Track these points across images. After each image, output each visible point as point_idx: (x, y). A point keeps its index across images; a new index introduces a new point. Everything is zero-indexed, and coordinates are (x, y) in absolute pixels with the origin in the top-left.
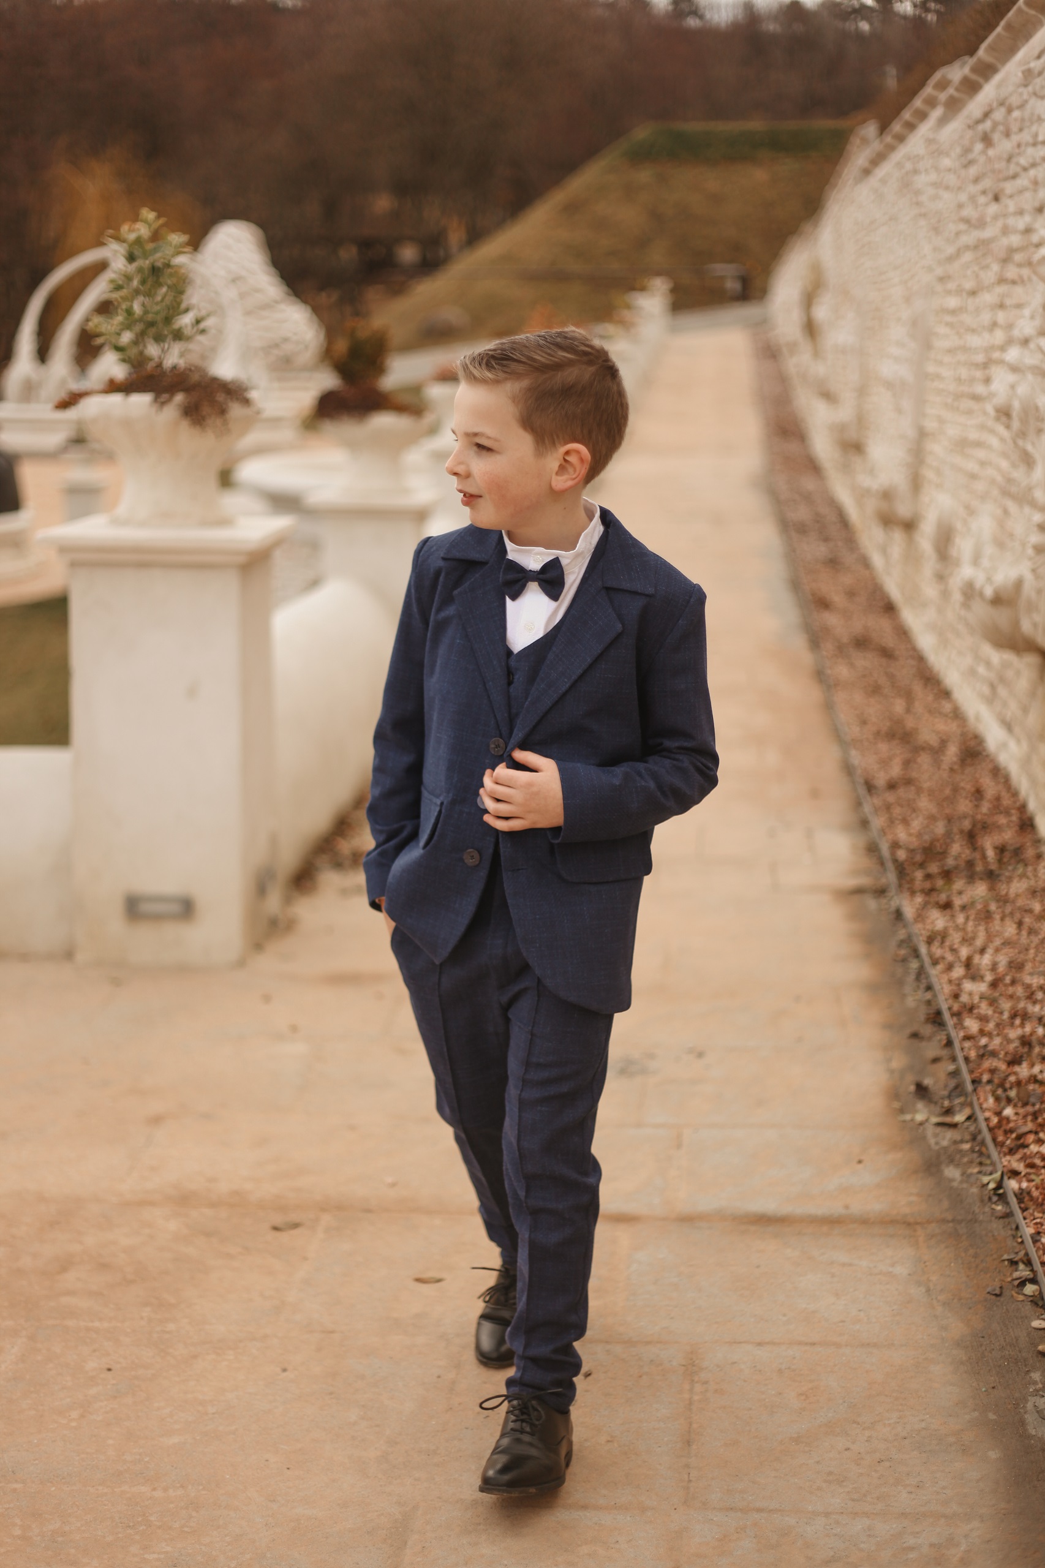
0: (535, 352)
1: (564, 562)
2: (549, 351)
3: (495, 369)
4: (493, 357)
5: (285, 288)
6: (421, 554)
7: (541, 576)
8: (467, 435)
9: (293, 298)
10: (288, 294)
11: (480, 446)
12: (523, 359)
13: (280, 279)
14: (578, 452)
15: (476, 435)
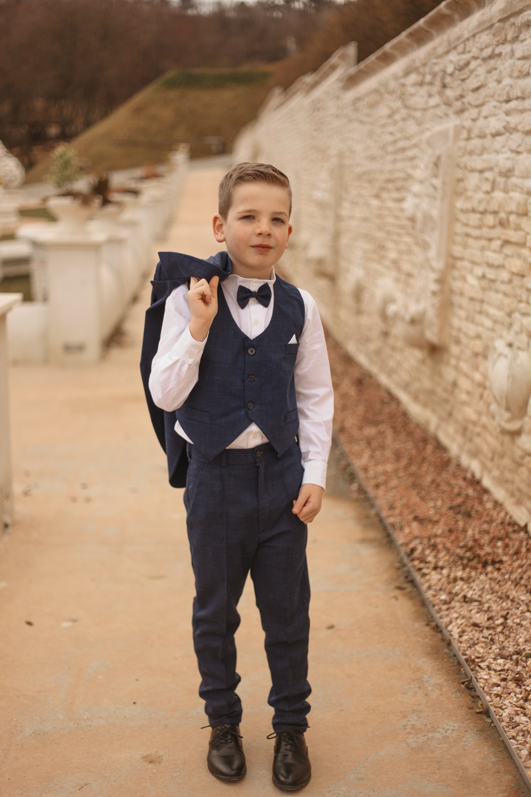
1: (270, 286)
5: (6, 149)
9: (10, 155)
10: (7, 152)
13: (3, 145)
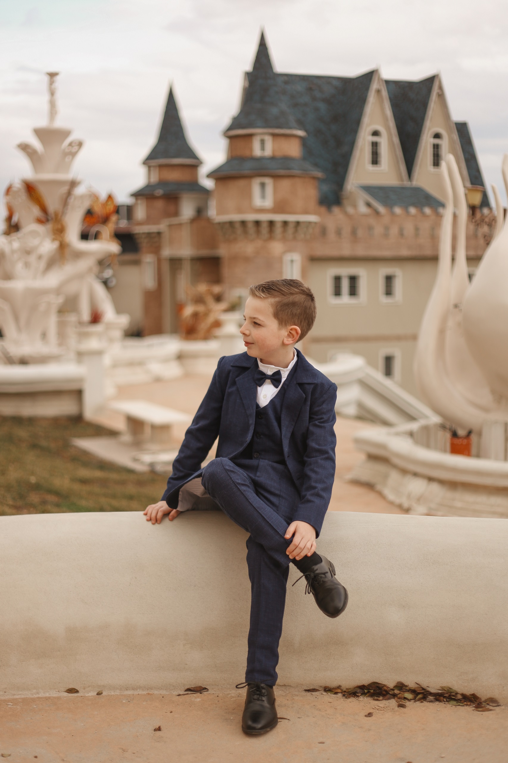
0: (282, 287)
1: (282, 372)
2: (287, 287)
3: (265, 292)
4: (264, 287)
6: (222, 363)
7: (272, 377)
8: (251, 318)
11: (255, 323)
12: (277, 289)
14: (296, 330)
15: (254, 318)
